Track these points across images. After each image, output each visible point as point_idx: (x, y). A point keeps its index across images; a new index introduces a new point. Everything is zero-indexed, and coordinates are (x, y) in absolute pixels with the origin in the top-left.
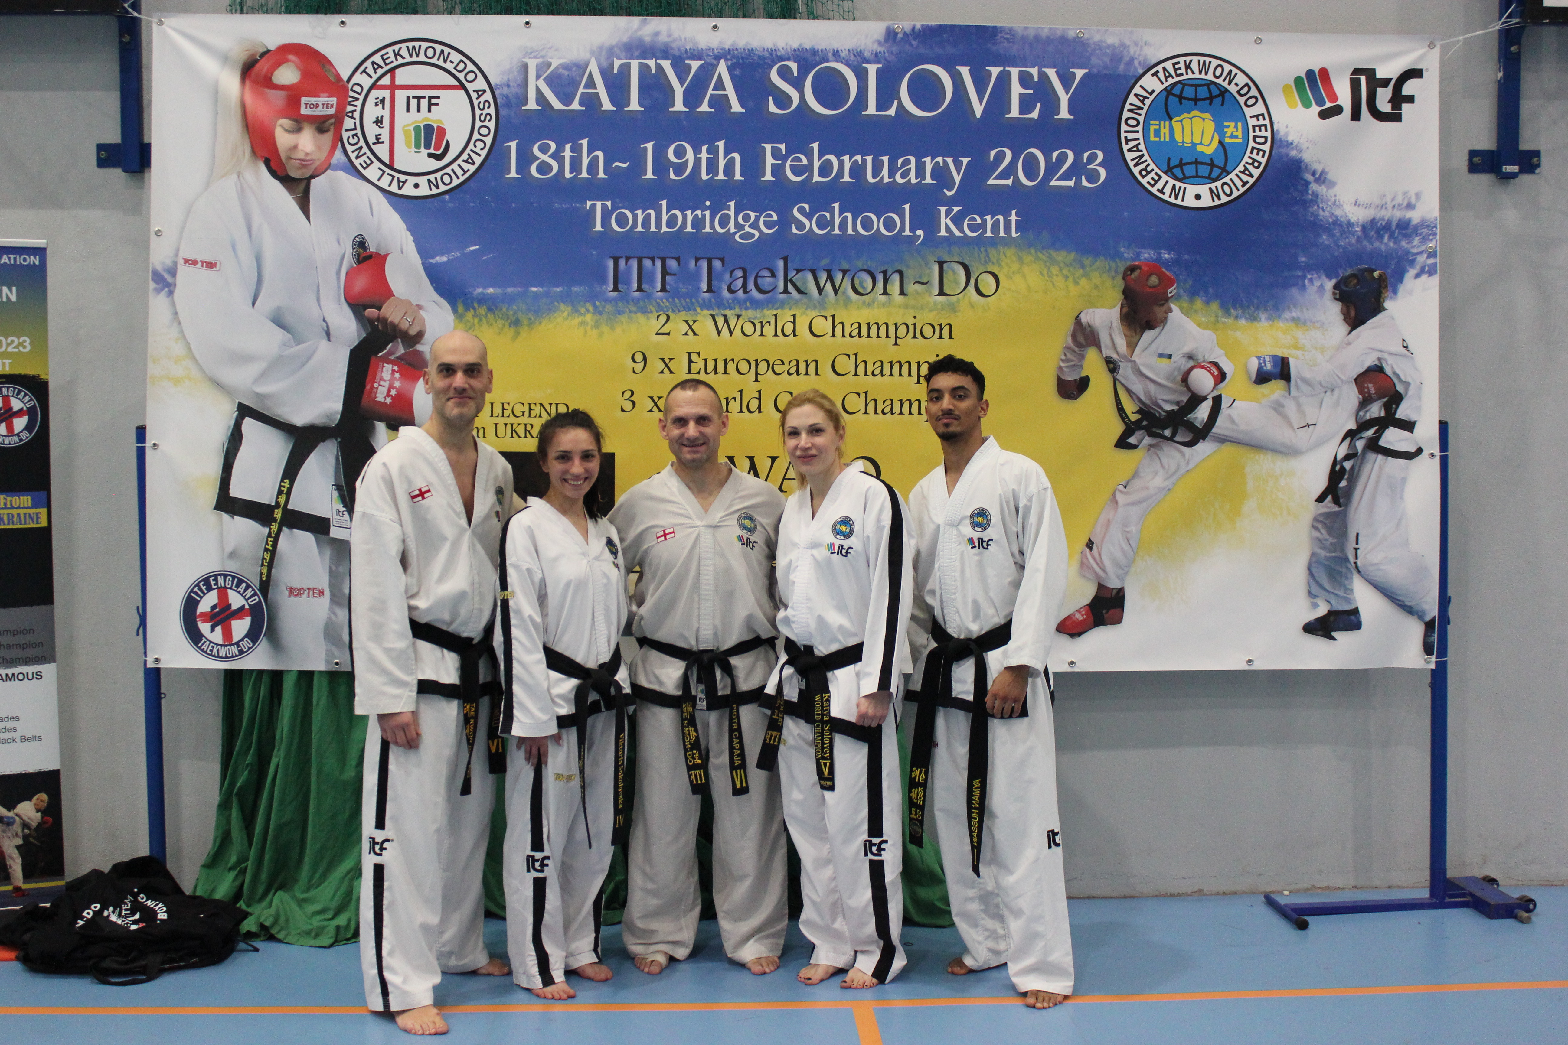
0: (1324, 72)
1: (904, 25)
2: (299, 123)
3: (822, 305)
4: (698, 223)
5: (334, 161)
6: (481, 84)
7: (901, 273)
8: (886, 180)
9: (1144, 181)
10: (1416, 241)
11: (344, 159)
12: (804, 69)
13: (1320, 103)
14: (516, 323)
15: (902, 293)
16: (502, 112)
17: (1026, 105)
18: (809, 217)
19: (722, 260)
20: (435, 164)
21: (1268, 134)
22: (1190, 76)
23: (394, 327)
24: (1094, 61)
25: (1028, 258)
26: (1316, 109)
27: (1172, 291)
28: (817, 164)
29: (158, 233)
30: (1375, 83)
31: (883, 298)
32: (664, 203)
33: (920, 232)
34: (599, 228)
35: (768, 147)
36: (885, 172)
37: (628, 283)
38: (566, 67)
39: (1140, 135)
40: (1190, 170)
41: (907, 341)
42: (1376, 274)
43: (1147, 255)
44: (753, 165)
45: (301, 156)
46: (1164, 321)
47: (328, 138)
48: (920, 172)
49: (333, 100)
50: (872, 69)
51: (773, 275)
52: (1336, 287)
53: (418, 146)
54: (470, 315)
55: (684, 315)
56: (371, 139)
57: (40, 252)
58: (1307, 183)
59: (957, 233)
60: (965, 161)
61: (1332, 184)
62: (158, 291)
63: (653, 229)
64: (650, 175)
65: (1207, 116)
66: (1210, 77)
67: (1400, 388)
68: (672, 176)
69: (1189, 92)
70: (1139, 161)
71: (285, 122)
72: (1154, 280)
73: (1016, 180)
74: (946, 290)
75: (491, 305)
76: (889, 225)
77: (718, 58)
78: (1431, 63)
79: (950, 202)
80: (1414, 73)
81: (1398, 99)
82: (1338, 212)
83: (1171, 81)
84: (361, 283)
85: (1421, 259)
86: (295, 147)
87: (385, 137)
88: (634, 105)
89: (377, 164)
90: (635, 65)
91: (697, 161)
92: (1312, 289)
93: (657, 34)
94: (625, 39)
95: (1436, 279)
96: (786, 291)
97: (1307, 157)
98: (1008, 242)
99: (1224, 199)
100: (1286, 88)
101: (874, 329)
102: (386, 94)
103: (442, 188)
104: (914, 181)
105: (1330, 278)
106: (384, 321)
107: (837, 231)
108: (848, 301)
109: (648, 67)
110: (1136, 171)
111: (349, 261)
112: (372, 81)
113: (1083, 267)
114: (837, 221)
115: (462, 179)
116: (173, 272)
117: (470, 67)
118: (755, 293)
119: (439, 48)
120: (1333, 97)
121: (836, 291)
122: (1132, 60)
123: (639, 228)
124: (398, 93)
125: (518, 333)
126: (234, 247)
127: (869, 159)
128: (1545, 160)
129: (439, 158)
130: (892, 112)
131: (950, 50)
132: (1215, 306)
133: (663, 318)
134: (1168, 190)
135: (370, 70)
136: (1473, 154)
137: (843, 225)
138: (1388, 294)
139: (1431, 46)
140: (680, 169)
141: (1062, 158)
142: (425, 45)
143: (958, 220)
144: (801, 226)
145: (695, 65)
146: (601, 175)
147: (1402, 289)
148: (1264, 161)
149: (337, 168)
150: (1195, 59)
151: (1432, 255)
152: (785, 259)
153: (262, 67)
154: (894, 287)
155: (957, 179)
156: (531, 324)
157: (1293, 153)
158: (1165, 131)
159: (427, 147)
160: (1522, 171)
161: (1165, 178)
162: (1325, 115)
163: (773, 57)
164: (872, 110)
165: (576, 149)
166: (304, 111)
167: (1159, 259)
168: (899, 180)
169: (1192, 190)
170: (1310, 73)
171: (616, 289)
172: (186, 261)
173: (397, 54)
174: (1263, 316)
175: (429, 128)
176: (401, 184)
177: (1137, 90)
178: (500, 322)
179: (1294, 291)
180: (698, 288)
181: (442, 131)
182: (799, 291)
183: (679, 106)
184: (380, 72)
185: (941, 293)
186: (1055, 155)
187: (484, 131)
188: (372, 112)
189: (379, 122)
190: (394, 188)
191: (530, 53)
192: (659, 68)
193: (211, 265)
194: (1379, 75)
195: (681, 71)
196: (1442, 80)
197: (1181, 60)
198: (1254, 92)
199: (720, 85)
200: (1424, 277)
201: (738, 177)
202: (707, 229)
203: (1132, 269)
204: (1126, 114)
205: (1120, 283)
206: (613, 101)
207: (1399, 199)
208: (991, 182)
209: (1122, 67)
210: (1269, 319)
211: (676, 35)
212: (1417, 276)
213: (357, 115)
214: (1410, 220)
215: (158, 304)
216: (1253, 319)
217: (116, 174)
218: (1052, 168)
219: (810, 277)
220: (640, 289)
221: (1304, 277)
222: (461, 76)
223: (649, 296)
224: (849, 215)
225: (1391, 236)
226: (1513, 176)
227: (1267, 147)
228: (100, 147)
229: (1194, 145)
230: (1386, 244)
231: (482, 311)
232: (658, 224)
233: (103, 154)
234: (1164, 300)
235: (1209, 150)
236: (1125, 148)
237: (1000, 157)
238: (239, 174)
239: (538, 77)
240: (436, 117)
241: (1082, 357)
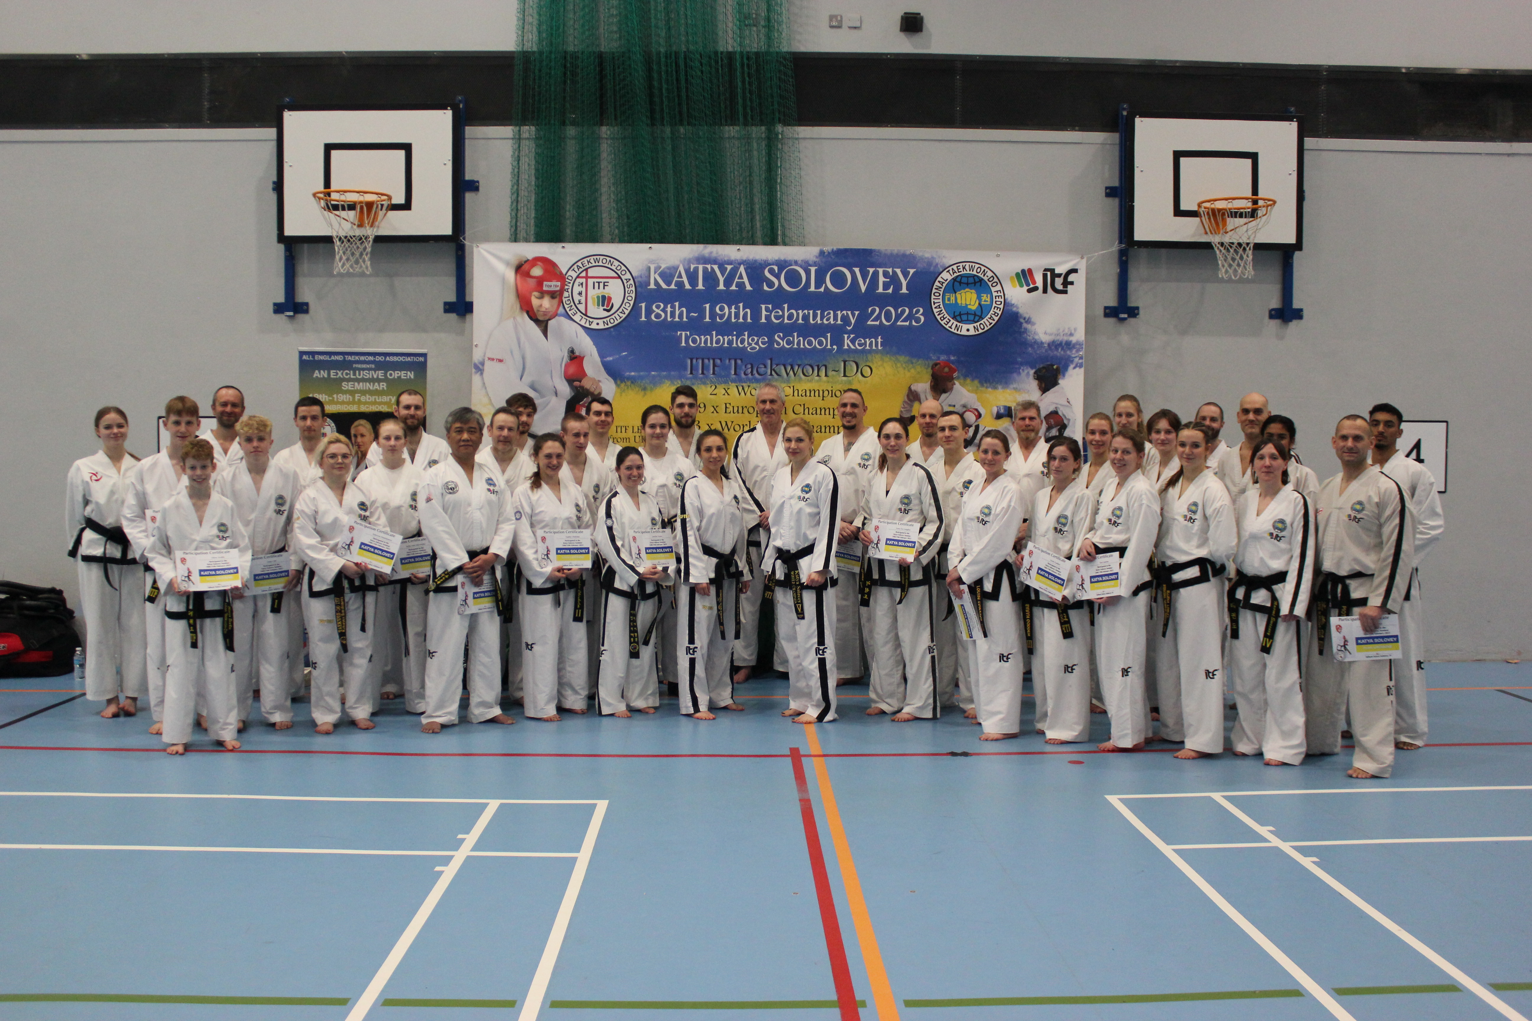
0: (1030, 270)
1: (827, 249)
2: (542, 294)
3: (788, 381)
4: (730, 342)
5: (559, 312)
6: (628, 276)
7: (826, 366)
8: (819, 322)
9: (942, 323)
10: (1074, 351)
11: (563, 311)
12: (781, 269)
13: (1028, 285)
14: (645, 389)
15: (826, 375)
16: (639, 289)
17: (886, 286)
18: (783, 339)
19: (741, 360)
20: (606, 314)
21: (1002, 300)
22: (965, 272)
23: (587, 390)
24: (919, 265)
25: (886, 359)
26: (1026, 288)
27: (955, 375)
28: (786, 314)
29: (476, 346)
30: (1054, 275)
31: (817, 378)
32: (714, 333)
33: (835, 347)
34: (683, 344)
35: (763, 306)
36: (819, 318)
37: (697, 370)
38: (668, 268)
39: (941, 301)
40: (964, 317)
41: (828, 398)
42: (1055, 367)
43: (943, 358)
44: (756, 315)
45: (544, 310)
46: (952, 389)
47: (556, 301)
48: (835, 318)
49: (559, 284)
50: (813, 270)
51: (765, 367)
52: (1035, 373)
53: (598, 305)
54: (623, 385)
55: (723, 386)
56: (577, 302)
57: (424, 355)
58: (1021, 323)
59: (853, 347)
60: (857, 313)
61: (1034, 324)
62: (476, 373)
63: (709, 345)
64: (707, 319)
65: (973, 291)
66: (975, 273)
67: (1065, 422)
68: (718, 320)
69: (964, 280)
70: (940, 313)
71: (536, 294)
72: (946, 370)
73: (881, 322)
74: (847, 374)
75: (633, 380)
76: (820, 343)
77: (740, 264)
78: (1082, 266)
79: (849, 333)
80: (1074, 271)
81: (1066, 283)
82: (1036, 337)
83: (956, 275)
84: (572, 370)
85: (1076, 360)
86: (541, 306)
87: (583, 301)
88: (700, 286)
89: (579, 313)
90: (701, 267)
91: (730, 313)
92: (1023, 374)
93: (711, 253)
94: (696, 255)
95: (1082, 370)
96: (771, 374)
97: (1021, 311)
98: (877, 351)
99: (981, 331)
100: (1011, 278)
101: (813, 393)
102: (584, 280)
103: (610, 325)
104: (832, 322)
105: (1032, 368)
106: (582, 387)
107: (795, 346)
108: (800, 379)
109: (707, 268)
110: (938, 318)
111: (566, 359)
112: (576, 275)
113: (912, 363)
114: (796, 341)
115: (619, 321)
116: (483, 364)
117: (623, 268)
118: (757, 375)
119: (608, 259)
120: (1034, 282)
121: (795, 375)
122: (937, 265)
123: (703, 345)
124: (589, 280)
125: (645, 394)
126: (512, 352)
127: (811, 312)
128: (1141, 312)
129: (608, 311)
130: (822, 290)
131: (850, 260)
132: (976, 382)
133: (713, 387)
134: (953, 327)
135: (576, 269)
136: (1106, 308)
137: (799, 343)
138: (1060, 376)
139: (1082, 258)
140: (722, 316)
141: (903, 312)
142: (602, 257)
143: (853, 341)
144: (778, 344)
145: (729, 267)
146: (685, 319)
147: (1067, 374)
148: (1000, 313)
149: (561, 315)
150: (968, 264)
151: (1081, 358)
152: (771, 359)
153: (526, 267)
154: (823, 373)
155: (853, 321)
156: (652, 389)
157: (1014, 309)
158: (953, 298)
159: (603, 305)
160: (1130, 316)
161: (952, 321)
162: (1030, 291)
163: (766, 264)
164: (812, 288)
165: (673, 307)
166: (545, 288)
167: (949, 360)
168: (825, 322)
169: (965, 327)
170: (1023, 271)
171: (691, 373)
172: (489, 359)
173: (589, 262)
174: (1000, 387)
175: (604, 297)
176: (591, 323)
177: (939, 279)
178: (637, 389)
179: (1015, 375)
180: (730, 373)
181: (610, 299)
182: (778, 374)
183: (721, 287)
184: (581, 270)
185: (845, 375)
186: (900, 310)
187: (630, 298)
188: (577, 289)
189: (580, 294)
190: (587, 325)
191: (652, 262)
192: (712, 268)
193: (501, 361)
194: (1056, 272)
195: (723, 270)
196: (1087, 273)
197: (961, 265)
198: (996, 280)
199: (741, 277)
200: (1077, 369)
201: (749, 320)
202: (735, 345)
203: (936, 364)
204: (934, 291)
205: (930, 371)
206: (690, 285)
207: (1066, 331)
208: (869, 323)
209: (932, 268)
210: (1003, 388)
211: (720, 253)
212: (1074, 368)
213: (570, 291)
214: (1071, 341)
215: (476, 379)
216: (995, 388)
217: (453, 316)
218: (898, 317)
219: (782, 368)
220: (703, 373)
221: (1020, 368)
222: (619, 272)
223: (707, 377)
224: (801, 339)
225: (1062, 349)
226: (1125, 319)
227: (1002, 306)
228: (446, 304)
229: (967, 305)
230: (1060, 352)
231: (629, 383)
232: (712, 343)
233: (447, 307)
234: (951, 379)
235: (974, 308)
236: (933, 306)
237: (873, 311)
238: (514, 318)
239: (655, 273)
240: (607, 292)
241: (912, 406)
